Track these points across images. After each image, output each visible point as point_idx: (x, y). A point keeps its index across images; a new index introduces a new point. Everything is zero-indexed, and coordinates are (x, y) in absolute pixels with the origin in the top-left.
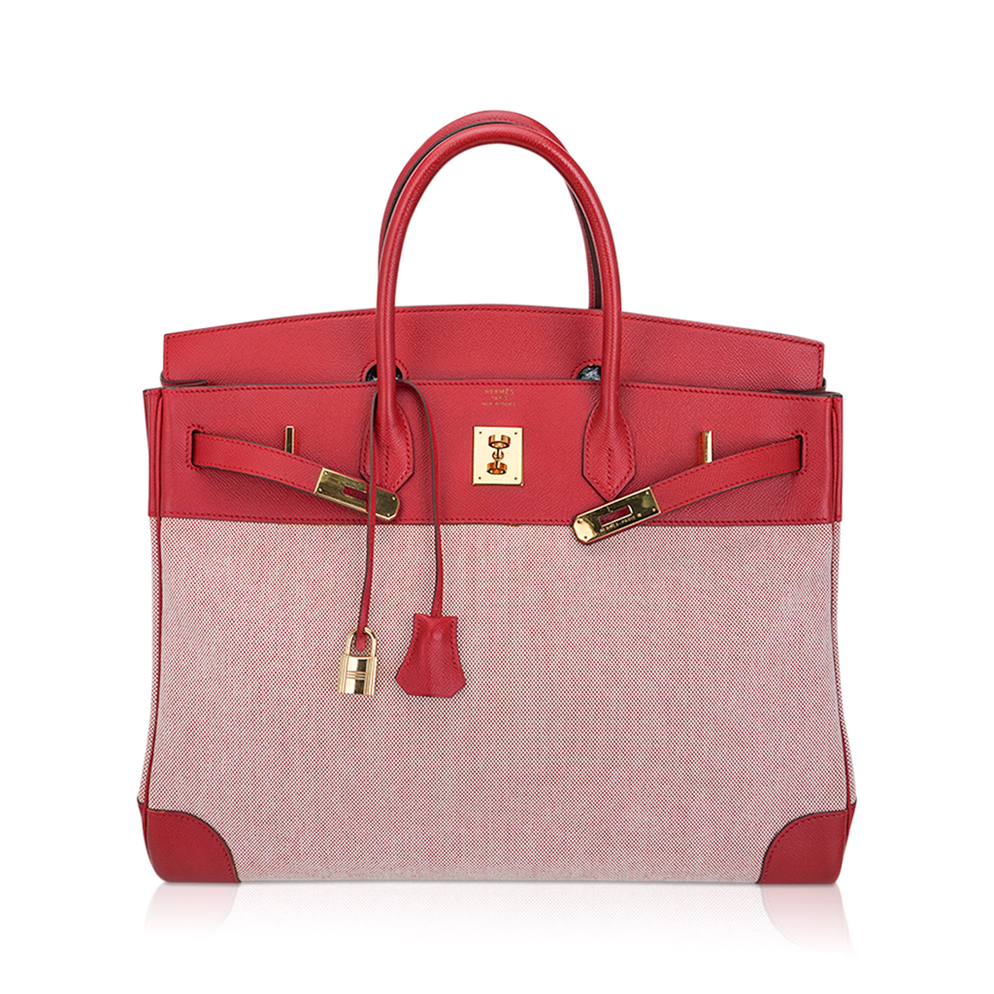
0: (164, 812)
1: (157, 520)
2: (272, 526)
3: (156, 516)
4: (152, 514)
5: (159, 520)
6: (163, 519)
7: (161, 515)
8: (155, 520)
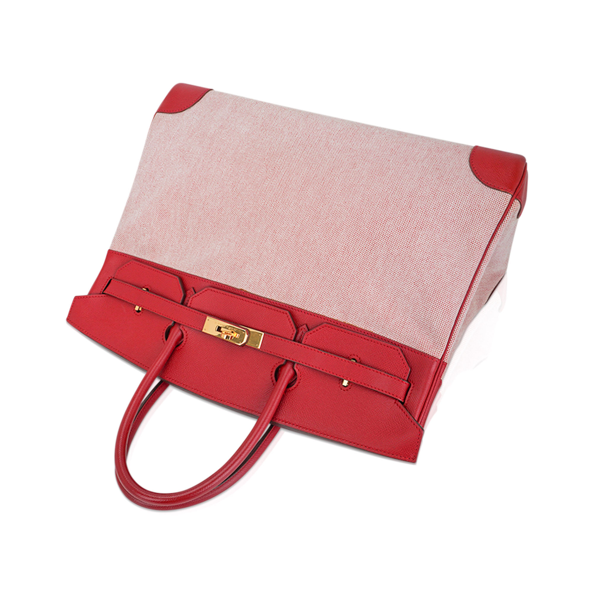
0: (501, 190)
1: (444, 359)
2: (377, 332)
3: (443, 362)
4: (445, 364)
5: (443, 359)
6: (440, 358)
7: (440, 361)
8: (445, 359)
